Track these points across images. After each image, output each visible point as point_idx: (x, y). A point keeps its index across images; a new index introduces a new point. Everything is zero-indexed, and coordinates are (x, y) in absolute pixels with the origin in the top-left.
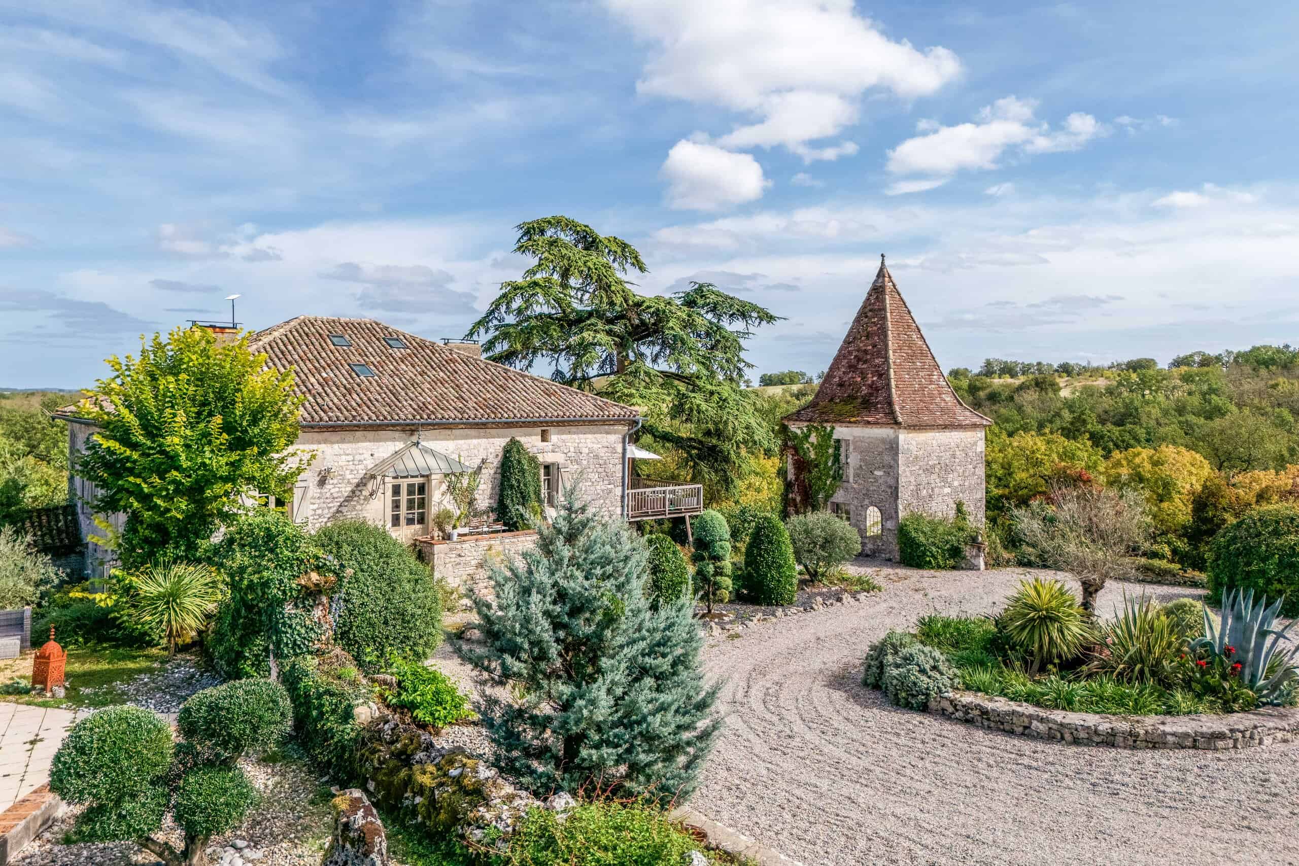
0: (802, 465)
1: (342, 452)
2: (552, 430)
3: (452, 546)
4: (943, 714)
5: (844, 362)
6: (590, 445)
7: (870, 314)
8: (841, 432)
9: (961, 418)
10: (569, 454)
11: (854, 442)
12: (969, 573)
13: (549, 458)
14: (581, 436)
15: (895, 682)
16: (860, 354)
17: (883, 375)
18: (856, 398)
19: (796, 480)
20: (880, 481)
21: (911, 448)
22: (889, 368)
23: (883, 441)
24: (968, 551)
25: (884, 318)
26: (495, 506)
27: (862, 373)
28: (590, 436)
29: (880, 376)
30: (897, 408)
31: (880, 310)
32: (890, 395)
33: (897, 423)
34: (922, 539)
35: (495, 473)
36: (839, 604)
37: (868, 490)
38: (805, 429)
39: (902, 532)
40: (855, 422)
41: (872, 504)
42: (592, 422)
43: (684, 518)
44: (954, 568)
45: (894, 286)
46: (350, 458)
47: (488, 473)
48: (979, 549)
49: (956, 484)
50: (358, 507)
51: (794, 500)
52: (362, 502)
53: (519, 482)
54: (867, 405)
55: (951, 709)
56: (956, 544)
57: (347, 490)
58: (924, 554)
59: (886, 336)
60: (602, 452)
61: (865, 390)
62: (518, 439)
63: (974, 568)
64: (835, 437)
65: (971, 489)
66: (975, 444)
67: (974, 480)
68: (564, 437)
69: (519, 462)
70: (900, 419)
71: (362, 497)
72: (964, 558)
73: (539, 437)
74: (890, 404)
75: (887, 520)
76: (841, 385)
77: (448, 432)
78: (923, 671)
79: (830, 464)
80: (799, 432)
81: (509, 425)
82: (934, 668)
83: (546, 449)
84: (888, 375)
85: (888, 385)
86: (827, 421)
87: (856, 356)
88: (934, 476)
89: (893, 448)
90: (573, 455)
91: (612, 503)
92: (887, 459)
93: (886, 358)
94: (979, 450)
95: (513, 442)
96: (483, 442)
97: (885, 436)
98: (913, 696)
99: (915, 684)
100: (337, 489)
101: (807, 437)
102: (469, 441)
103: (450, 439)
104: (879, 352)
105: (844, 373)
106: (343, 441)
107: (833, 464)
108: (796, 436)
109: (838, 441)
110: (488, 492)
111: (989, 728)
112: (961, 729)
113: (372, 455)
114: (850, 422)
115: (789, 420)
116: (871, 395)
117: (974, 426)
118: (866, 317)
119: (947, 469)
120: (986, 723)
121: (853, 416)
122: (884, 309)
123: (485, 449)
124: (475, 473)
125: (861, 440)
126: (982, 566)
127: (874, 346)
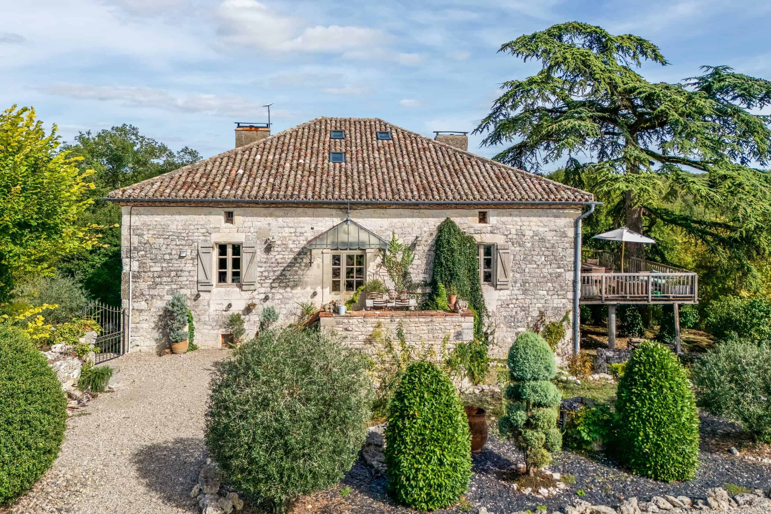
1: (285, 225)
2: (490, 212)
6: (535, 228)
10: (510, 236)
13: (488, 239)
14: (525, 219)
26: (428, 280)
28: (535, 219)
35: (429, 250)
43: (672, 305)
46: (293, 230)
47: (422, 250)
50: (300, 272)
52: (303, 268)
53: (447, 260)
57: (290, 257)
60: (549, 236)
62: (452, 219)
68: (504, 219)
69: (448, 242)
71: (303, 264)
73: (477, 219)
77: (382, 211)
81: (451, 206)
83: (484, 230)
90: (515, 237)
91: (561, 287)
95: (449, 223)
96: (417, 221)
100: (281, 256)
102: (403, 220)
103: (385, 218)
106: (285, 215)
110: (423, 267)
113: (312, 228)
123: (420, 228)
124: (409, 249)
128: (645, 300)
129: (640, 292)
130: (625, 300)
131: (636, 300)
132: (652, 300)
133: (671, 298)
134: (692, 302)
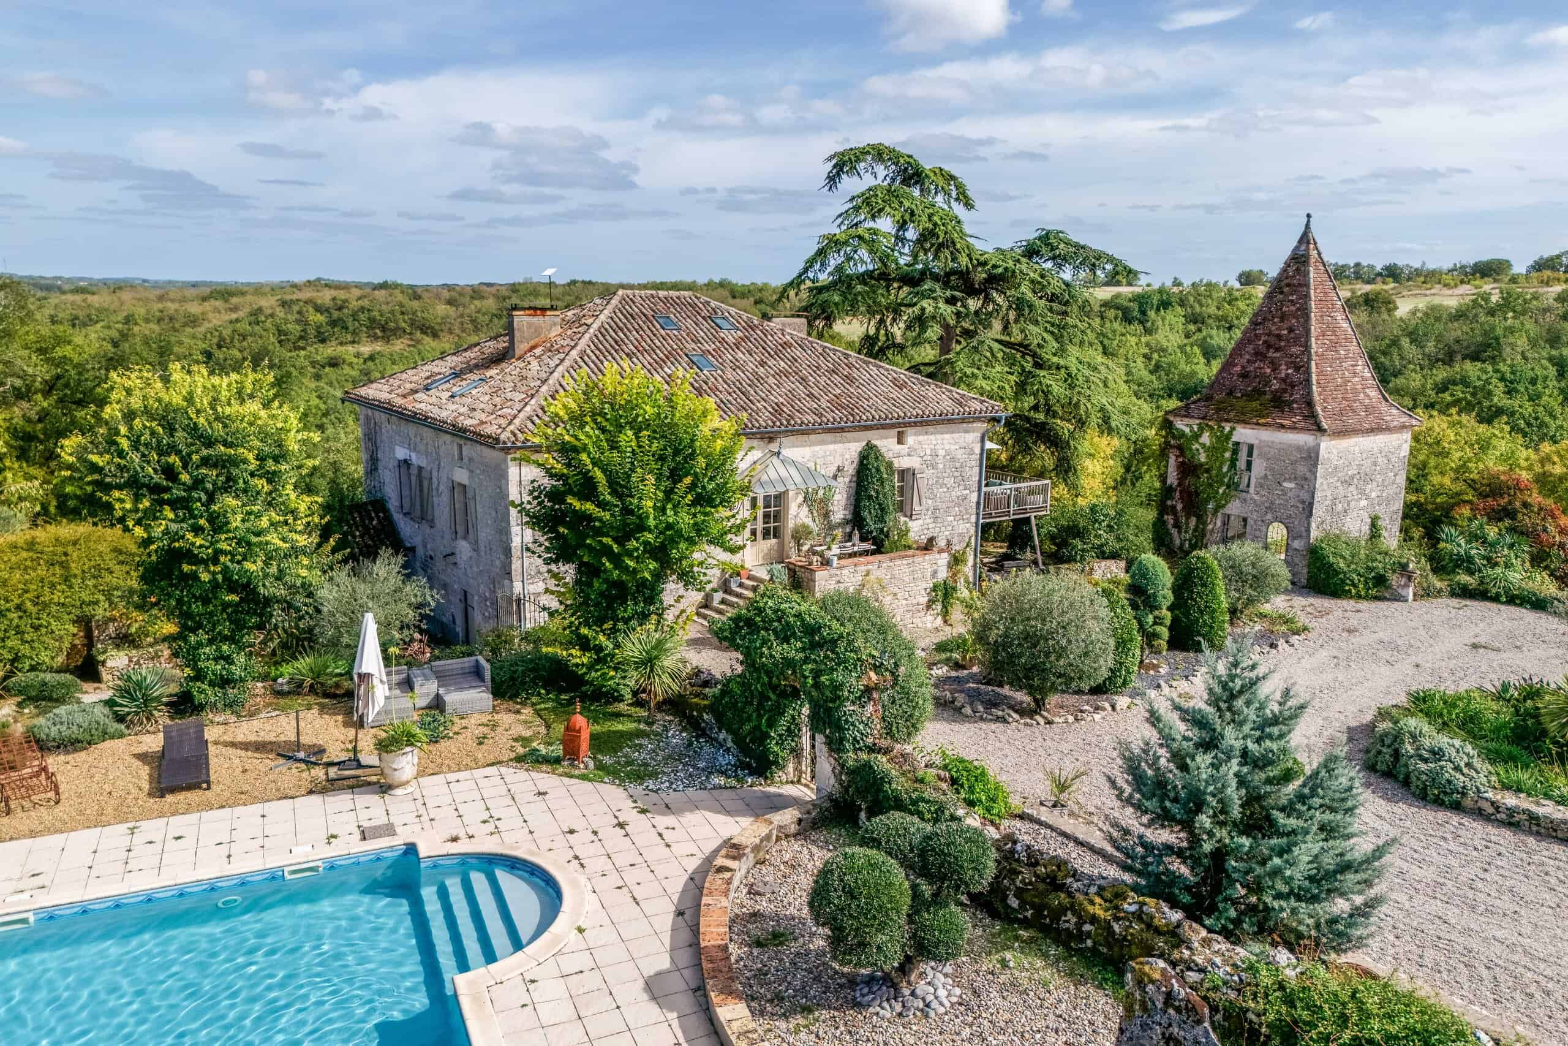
0: (1188, 469)
2: (909, 431)
3: (833, 572)
4: (1480, 814)
5: (1250, 348)
6: (947, 447)
7: (1286, 289)
8: (1244, 434)
9: (1388, 418)
10: (925, 458)
11: (1260, 448)
12: (1396, 604)
13: (905, 463)
14: (939, 436)
15: (1424, 777)
16: (1272, 340)
17: (1302, 368)
18: (1265, 393)
19: (1179, 485)
20: (1290, 494)
21: (1332, 456)
22: (1310, 359)
23: (1299, 449)
24: (1394, 580)
25: (1307, 296)
26: (850, 517)
27: (1272, 363)
28: (947, 436)
29: (1297, 368)
30: (1319, 409)
31: (1300, 285)
32: (1310, 393)
33: (1320, 429)
34: (1342, 564)
35: (851, 481)
36: (1274, 651)
37: (1272, 503)
38: (1195, 428)
39: (1314, 554)
40: (1264, 425)
41: (1276, 519)
42: (951, 421)
43: (1029, 519)
44: (1376, 598)
45: (1319, 254)
47: (843, 482)
48: (1409, 578)
49: (1374, 495)
51: (1174, 507)
53: (877, 492)
54: (1279, 403)
55: (1491, 810)
56: (1382, 572)
58: (1343, 581)
59: (1307, 318)
60: (959, 454)
61: (1275, 385)
62: (874, 442)
63: (1398, 598)
64: (1234, 439)
65: (1388, 501)
66: (1399, 448)
67: (1393, 489)
68: (921, 438)
69: (878, 470)
70: (1325, 425)
72: (1390, 587)
73: (896, 440)
74: (1310, 404)
75: (1294, 538)
76: (1244, 375)
77: (805, 437)
78: (1457, 768)
79: (1225, 469)
80: (1187, 430)
81: (867, 428)
82: (1467, 765)
83: (902, 453)
84: (1308, 368)
85: (1308, 381)
86: (1227, 420)
87: (1265, 342)
88: (1352, 488)
89: (1312, 457)
90: (930, 458)
91: (967, 510)
92: (1302, 469)
93: (1307, 347)
94: (1403, 454)
95: (870, 447)
97: (1302, 443)
98: (1445, 793)
99: (1449, 782)
101: (1196, 436)
102: (824, 447)
104: (1297, 338)
105: (1248, 361)
107: (1229, 470)
108: (1183, 435)
109: (1237, 444)
110: (843, 502)
111: (1538, 833)
112: (1507, 833)
114: (1258, 424)
115: (1176, 415)
116: (1285, 391)
117: (1403, 427)
118: (1282, 293)
119: (1367, 478)
120: (1534, 828)
121: (1263, 417)
122: (1307, 285)
123: (842, 455)
124: (831, 482)
125: (1270, 445)
126: (1411, 597)
127: (1291, 330)
133: (1028, 510)
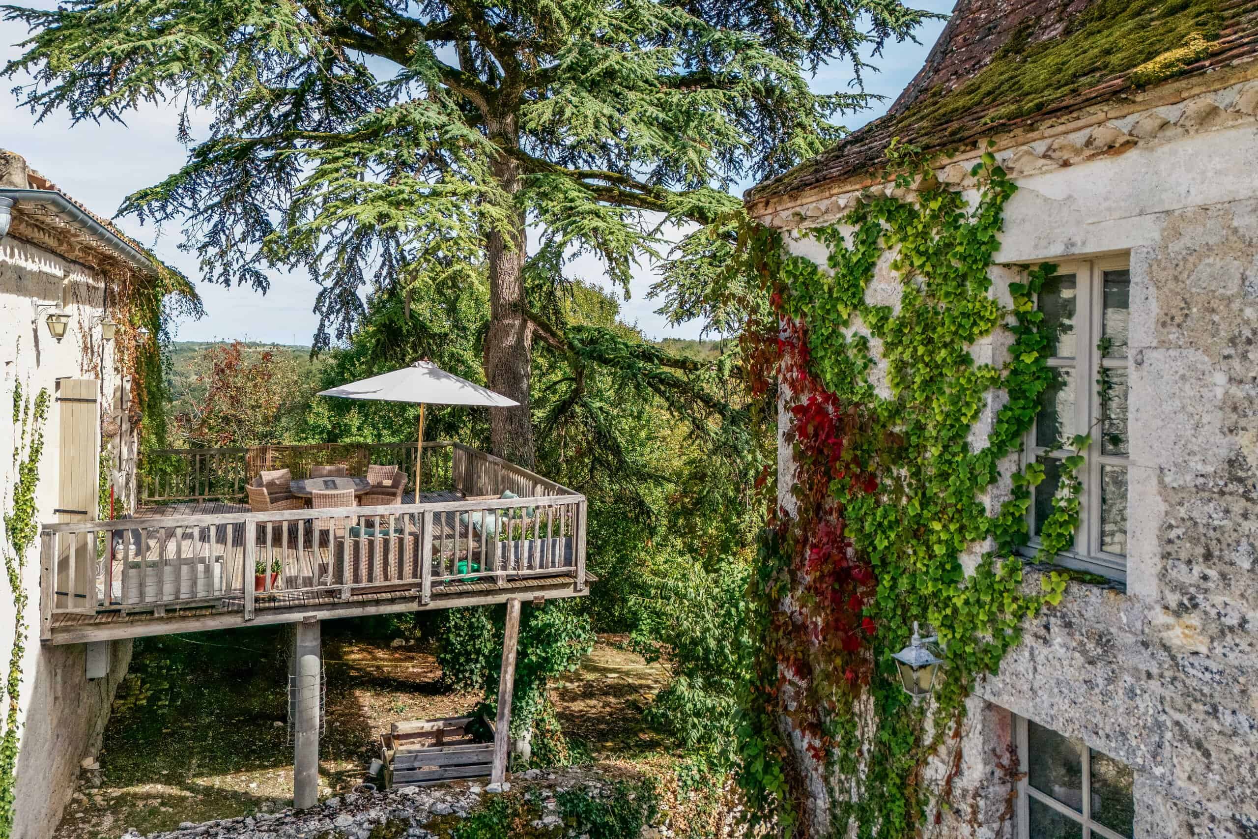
128: (412, 599)
129: (393, 569)
130: (334, 606)
131: (377, 602)
132: (435, 596)
133: (501, 584)
134: (568, 593)
